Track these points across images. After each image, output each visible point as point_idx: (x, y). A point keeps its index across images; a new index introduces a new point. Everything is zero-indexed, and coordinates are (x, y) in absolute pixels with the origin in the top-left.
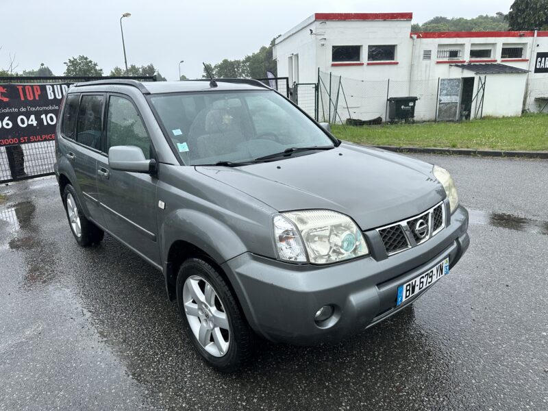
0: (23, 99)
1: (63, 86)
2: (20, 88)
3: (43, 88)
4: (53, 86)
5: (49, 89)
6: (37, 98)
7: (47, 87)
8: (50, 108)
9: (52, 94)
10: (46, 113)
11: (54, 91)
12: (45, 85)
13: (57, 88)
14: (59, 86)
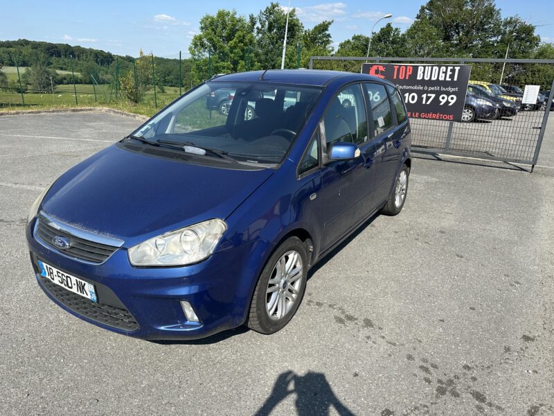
0: (395, 78)
1: (434, 68)
2: (396, 68)
3: (416, 69)
4: (425, 67)
5: (421, 69)
6: (407, 78)
7: (420, 67)
8: (416, 88)
9: (422, 74)
10: (410, 91)
11: (424, 73)
12: (418, 66)
13: (428, 69)
14: (430, 67)
